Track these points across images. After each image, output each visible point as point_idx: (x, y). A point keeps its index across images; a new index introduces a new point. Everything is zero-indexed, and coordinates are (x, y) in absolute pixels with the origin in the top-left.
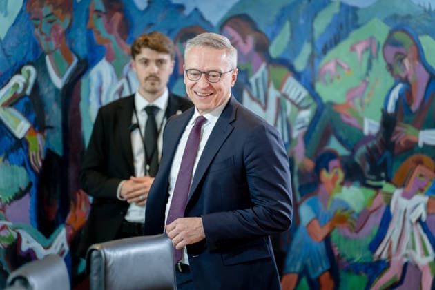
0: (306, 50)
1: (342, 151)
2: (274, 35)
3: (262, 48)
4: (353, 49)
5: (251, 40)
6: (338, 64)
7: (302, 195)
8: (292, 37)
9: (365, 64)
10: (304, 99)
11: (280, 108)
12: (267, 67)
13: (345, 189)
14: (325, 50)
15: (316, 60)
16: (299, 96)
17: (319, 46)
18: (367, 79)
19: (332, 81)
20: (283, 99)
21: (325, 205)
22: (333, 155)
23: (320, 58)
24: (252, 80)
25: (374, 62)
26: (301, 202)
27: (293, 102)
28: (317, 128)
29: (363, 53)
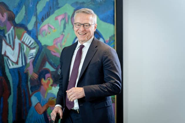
0: (33, 19)
1: (52, 69)
2: (17, 12)
3: (11, 19)
4: (56, 19)
5: (6, 15)
6: (49, 26)
7: (32, 91)
8: (26, 13)
9: (62, 26)
10: (32, 44)
12: (14, 28)
13: (53, 88)
14: (43, 20)
15: (38, 24)
16: (30, 43)
17: (40, 18)
18: (64, 34)
19: (46, 35)
20: (22, 44)
21: (44, 96)
23: (40, 24)
24: (7, 35)
25: (67, 25)
26: (32, 95)
27: (27, 45)
28: (39, 57)
29: (61, 20)
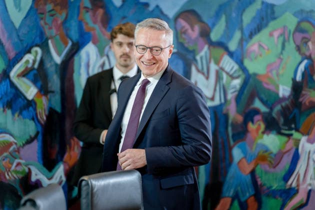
0: (237, 35)
1: (263, 109)
2: (214, 25)
3: (205, 34)
4: (271, 35)
5: (197, 28)
6: (260, 46)
7: (234, 141)
8: (227, 26)
9: (280, 46)
10: (235, 71)
11: (218, 78)
12: (209, 48)
13: (265, 136)
14: (251, 36)
15: (244, 43)
16: (232, 69)
17: (247, 33)
18: (282, 56)
19: (256, 58)
20: (221, 71)
21: (251, 148)
22: (257, 112)
23: (247, 42)
24: (198, 58)
25: (286, 44)
26: (234, 146)
27: (227, 73)
28: (245, 92)
29: (278, 37)
